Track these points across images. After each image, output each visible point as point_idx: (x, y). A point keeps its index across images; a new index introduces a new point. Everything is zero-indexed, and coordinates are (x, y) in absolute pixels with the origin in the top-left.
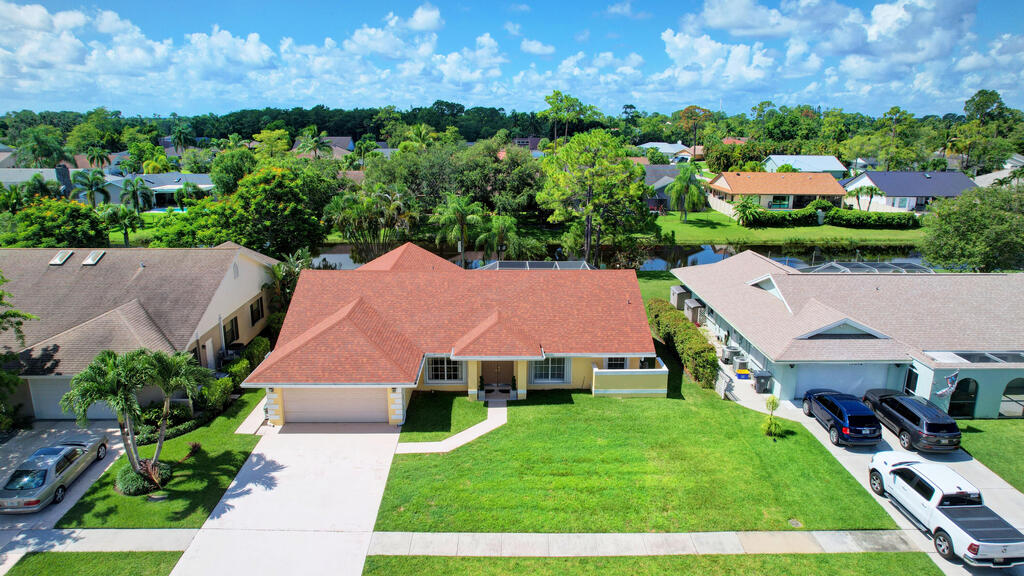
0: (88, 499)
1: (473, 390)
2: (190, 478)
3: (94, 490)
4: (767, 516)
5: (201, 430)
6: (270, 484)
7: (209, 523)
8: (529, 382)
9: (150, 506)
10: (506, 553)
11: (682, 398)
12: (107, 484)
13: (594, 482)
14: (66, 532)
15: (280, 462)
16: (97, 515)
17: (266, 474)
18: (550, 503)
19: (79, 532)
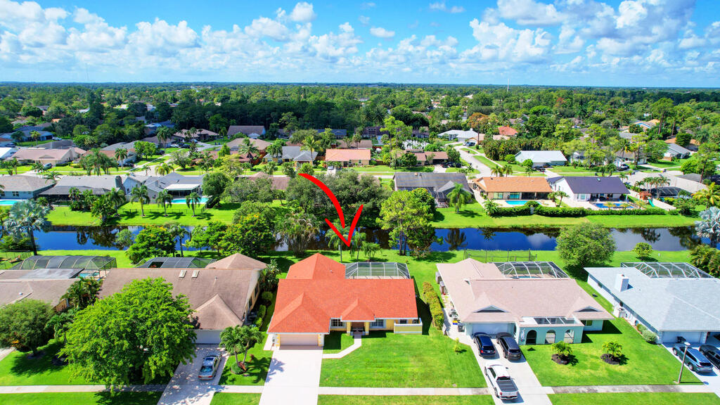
0: (224, 375)
1: (349, 331)
2: (255, 368)
3: (225, 373)
4: (446, 383)
5: (251, 349)
6: (282, 370)
7: (266, 384)
8: (370, 327)
9: (245, 378)
10: (361, 394)
11: (428, 334)
12: (228, 370)
13: (391, 370)
14: (222, 386)
15: (283, 362)
16: (230, 381)
17: (279, 366)
18: (375, 377)
19: (226, 386)
